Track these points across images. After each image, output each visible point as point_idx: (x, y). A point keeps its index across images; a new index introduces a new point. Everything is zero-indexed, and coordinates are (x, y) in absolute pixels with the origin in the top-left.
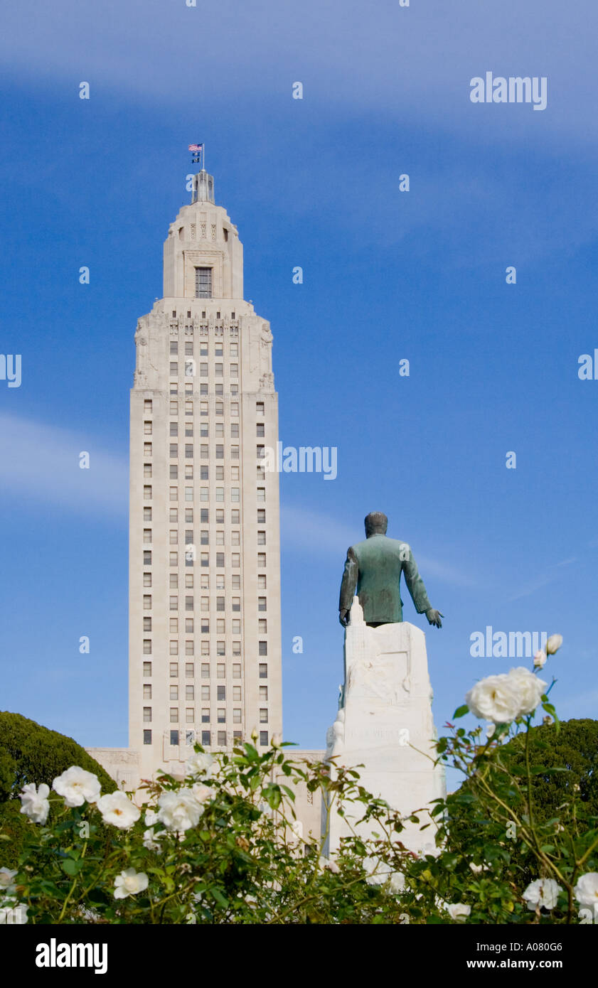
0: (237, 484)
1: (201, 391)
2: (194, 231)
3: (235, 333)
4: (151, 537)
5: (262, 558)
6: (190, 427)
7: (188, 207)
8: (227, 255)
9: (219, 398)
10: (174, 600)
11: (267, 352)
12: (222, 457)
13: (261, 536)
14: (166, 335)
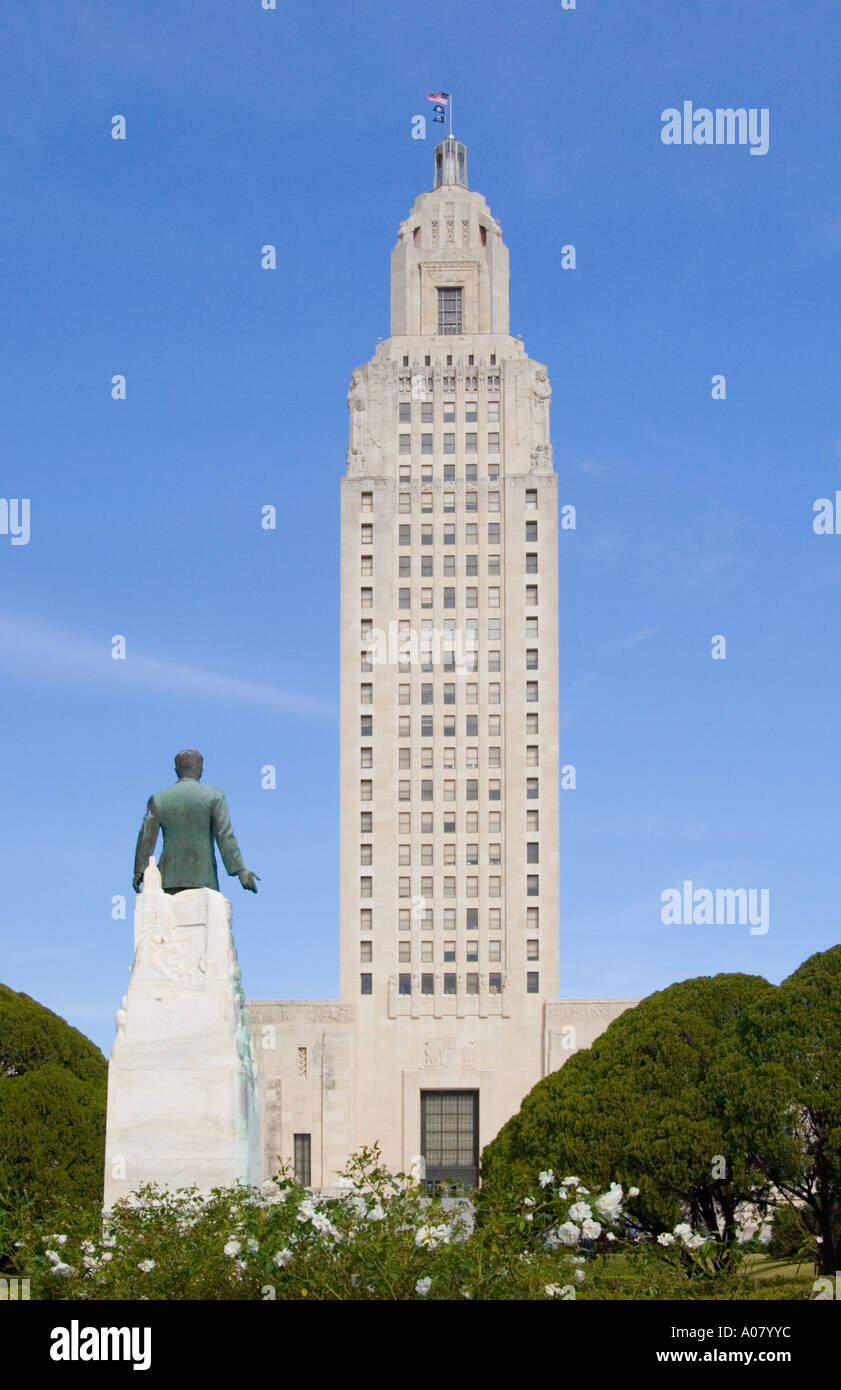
0: (497, 613)
1: (445, 476)
2: (435, 233)
3: (495, 386)
4: (371, 695)
5: (532, 722)
6: (428, 531)
7: (428, 195)
8: (485, 266)
9: (471, 486)
10: (405, 786)
11: (543, 413)
12: (476, 574)
13: (532, 690)
14: (392, 393)
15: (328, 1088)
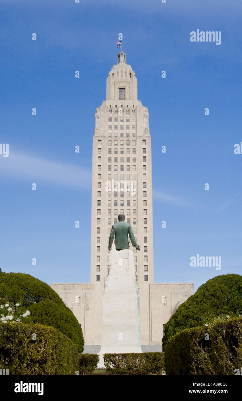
0: (135, 173)
1: (121, 136)
2: (118, 75)
3: (134, 113)
4: (100, 195)
5: (145, 202)
6: (116, 150)
7: (116, 65)
8: (131, 83)
9: (128, 138)
10: (110, 220)
11: (147, 120)
12: (129, 162)
13: (145, 193)
14: (107, 114)
15: (87, 310)
